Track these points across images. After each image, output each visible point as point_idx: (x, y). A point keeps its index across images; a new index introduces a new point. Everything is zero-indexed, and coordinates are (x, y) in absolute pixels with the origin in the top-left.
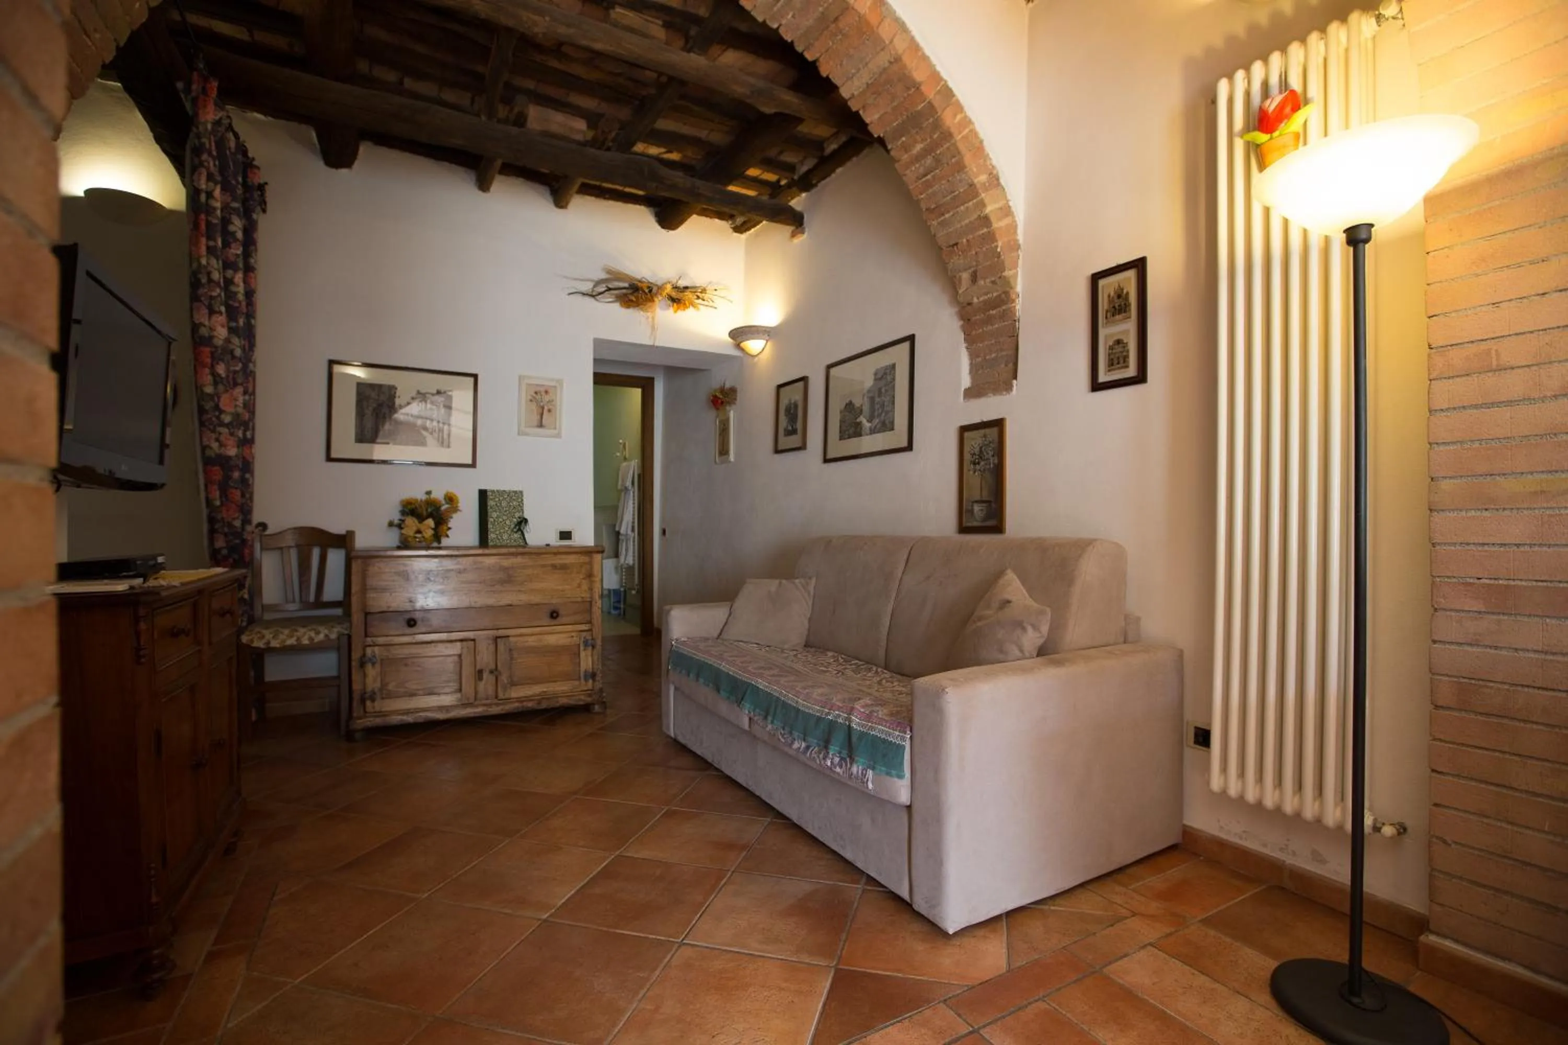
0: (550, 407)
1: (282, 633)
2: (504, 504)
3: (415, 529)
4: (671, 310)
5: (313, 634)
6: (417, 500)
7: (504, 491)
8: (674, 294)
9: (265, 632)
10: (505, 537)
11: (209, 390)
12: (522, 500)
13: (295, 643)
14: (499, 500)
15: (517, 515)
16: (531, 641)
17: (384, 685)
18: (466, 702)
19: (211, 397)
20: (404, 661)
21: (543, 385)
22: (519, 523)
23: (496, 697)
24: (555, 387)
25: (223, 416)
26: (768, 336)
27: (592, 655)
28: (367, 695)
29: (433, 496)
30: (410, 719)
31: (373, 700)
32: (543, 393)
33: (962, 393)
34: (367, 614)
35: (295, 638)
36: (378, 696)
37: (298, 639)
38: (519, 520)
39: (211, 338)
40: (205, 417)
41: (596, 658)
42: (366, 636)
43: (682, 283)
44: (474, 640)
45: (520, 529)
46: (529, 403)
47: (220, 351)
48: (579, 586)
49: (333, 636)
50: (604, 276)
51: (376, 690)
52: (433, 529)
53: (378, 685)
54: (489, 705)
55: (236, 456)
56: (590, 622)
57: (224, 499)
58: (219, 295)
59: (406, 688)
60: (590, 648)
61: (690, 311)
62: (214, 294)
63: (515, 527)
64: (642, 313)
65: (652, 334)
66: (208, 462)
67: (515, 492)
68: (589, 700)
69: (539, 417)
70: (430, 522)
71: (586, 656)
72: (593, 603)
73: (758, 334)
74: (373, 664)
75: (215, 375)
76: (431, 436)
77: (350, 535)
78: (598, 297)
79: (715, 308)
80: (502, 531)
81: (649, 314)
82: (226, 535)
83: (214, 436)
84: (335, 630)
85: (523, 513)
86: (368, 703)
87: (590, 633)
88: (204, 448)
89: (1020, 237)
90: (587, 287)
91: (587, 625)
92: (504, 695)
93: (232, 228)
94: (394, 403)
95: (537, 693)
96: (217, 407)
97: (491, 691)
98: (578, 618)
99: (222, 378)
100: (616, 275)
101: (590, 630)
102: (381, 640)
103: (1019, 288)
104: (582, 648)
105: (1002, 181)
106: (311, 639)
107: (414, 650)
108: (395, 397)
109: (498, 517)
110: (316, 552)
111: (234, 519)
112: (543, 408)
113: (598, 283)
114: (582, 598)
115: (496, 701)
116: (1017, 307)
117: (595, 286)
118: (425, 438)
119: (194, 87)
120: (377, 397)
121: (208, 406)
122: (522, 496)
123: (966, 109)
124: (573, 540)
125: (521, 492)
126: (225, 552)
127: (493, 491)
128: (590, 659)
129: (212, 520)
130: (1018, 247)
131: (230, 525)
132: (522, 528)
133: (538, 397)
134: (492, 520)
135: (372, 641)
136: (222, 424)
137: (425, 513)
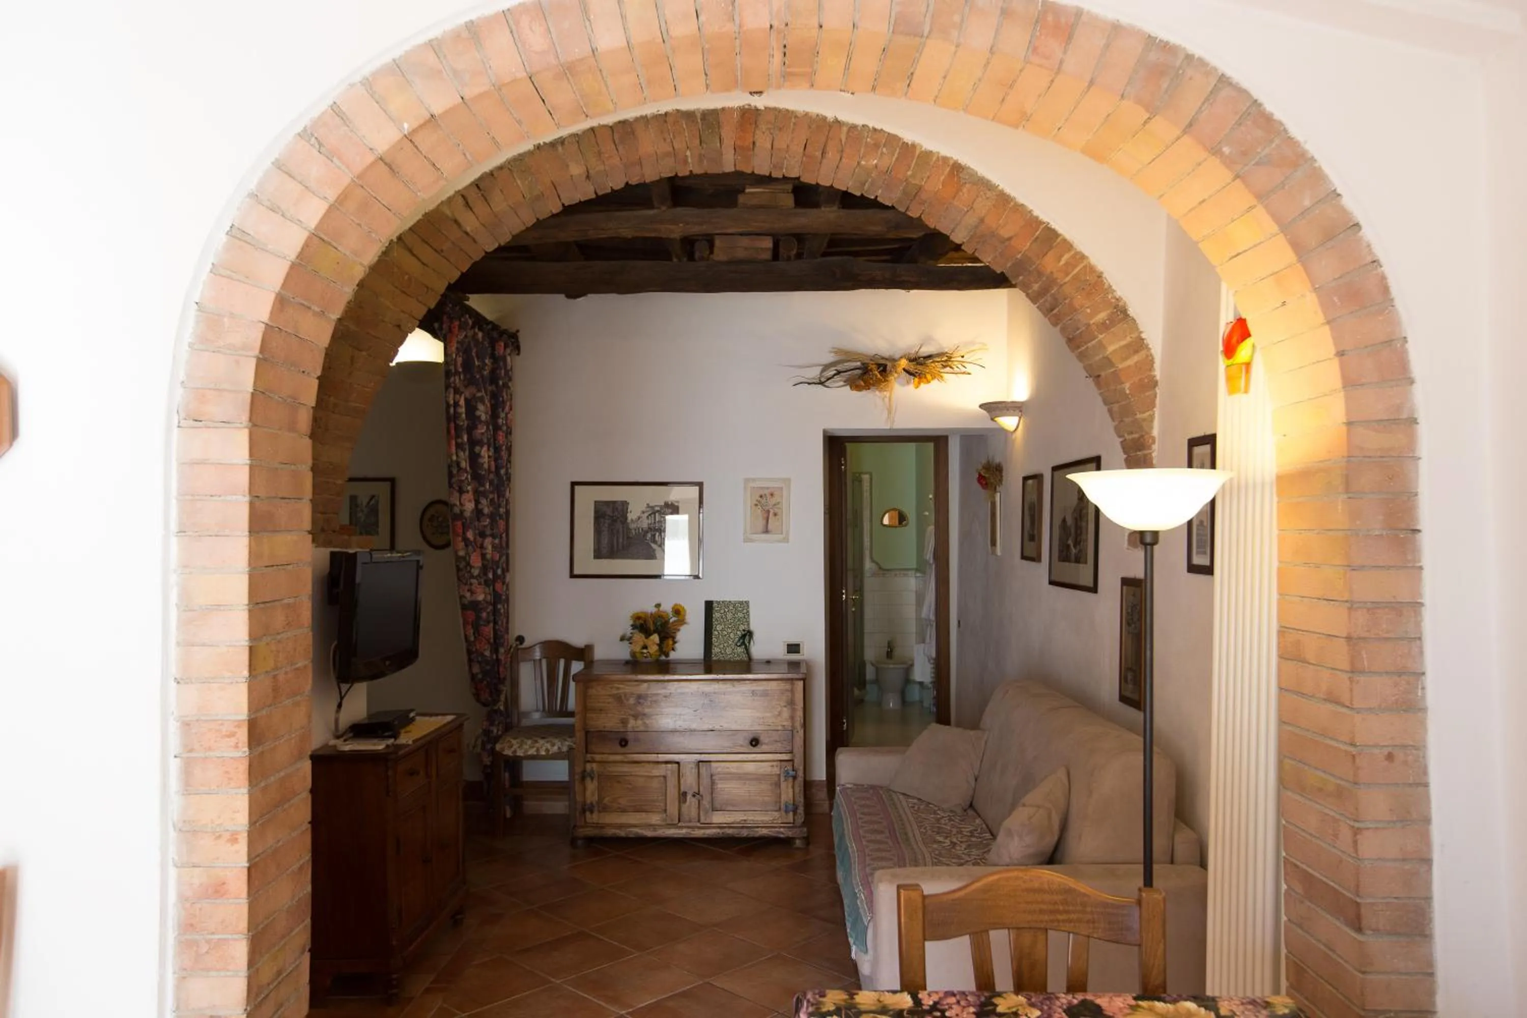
0: (776, 510)
1: (526, 744)
2: (729, 616)
3: (642, 644)
4: (911, 387)
5: (548, 746)
6: (645, 613)
7: (730, 602)
8: (912, 367)
9: (514, 742)
10: (729, 651)
11: (462, 553)
12: (748, 612)
13: (535, 753)
14: (725, 612)
15: (742, 627)
16: (733, 768)
17: (601, 799)
18: (670, 823)
19: (464, 558)
20: (617, 779)
21: (768, 488)
22: (743, 636)
23: (699, 821)
24: (781, 489)
25: (473, 570)
26: (1021, 411)
27: (793, 787)
28: (587, 807)
29: (661, 608)
30: (622, 833)
31: (592, 812)
32: (768, 496)
33: (1126, 538)
34: (587, 733)
35: (535, 749)
36: (596, 809)
37: (538, 750)
38: (743, 633)
39: (462, 512)
40: (461, 574)
41: (797, 790)
42: (587, 752)
43: (926, 350)
44: (678, 763)
45: (743, 643)
46: (754, 507)
47: (468, 521)
48: (780, 714)
49: (565, 749)
50: (830, 358)
51: (594, 803)
52: (658, 645)
53: (596, 798)
54: (692, 828)
55: (484, 600)
56: (791, 752)
57: (476, 635)
58: (467, 478)
59: (619, 804)
60: (791, 779)
61: (935, 383)
62: (463, 478)
63: (739, 641)
64: (877, 393)
65: (888, 417)
66: (464, 607)
67: (741, 603)
68: (790, 834)
69: (764, 522)
70: (655, 638)
71: (787, 787)
72: (795, 731)
73: (1008, 410)
74: (592, 779)
75: (465, 540)
76: (660, 548)
77: (589, 648)
78: (827, 384)
79: (969, 374)
80: (726, 645)
81: (887, 394)
82: (478, 662)
83: (467, 587)
84: (567, 743)
85: (748, 625)
86: (588, 814)
87: (791, 763)
88: (462, 597)
89: (1158, 373)
90: (815, 373)
91: (789, 755)
92: (706, 819)
93: (478, 413)
94: (626, 518)
95: (738, 820)
96: (468, 564)
97: (694, 813)
98: (778, 747)
99: (471, 542)
100: (846, 355)
101: (792, 760)
102: (598, 757)
103: (1155, 432)
104: (782, 779)
105: (1131, 312)
106: (547, 750)
107: (625, 769)
108: (627, 512)
109: (723, 630)
110: (562, 662)
111: (485, 650)
112: (768, 512)
113: (826, 367)
114: (784, 726)
115: (699, 825)
116: (1154, 455)
117: (823, 371)
118: (654, 550)
119: (444, 326)
120: (611, 514)
121: (462, 565)
122: (748, 606)
123: (1075, 245)
124: (801, 653)
125: (747, 603)
126: (480, 676)
127: (718, 603)
128: (791, 790)
129: (469, 652)
130: (1156, 384)
131: (482, 655)
132: (746, 642)
133: (763, 501)
134: (716, 633)
135: (592, 758)
136: (472, 577)
137: (652, 628)
